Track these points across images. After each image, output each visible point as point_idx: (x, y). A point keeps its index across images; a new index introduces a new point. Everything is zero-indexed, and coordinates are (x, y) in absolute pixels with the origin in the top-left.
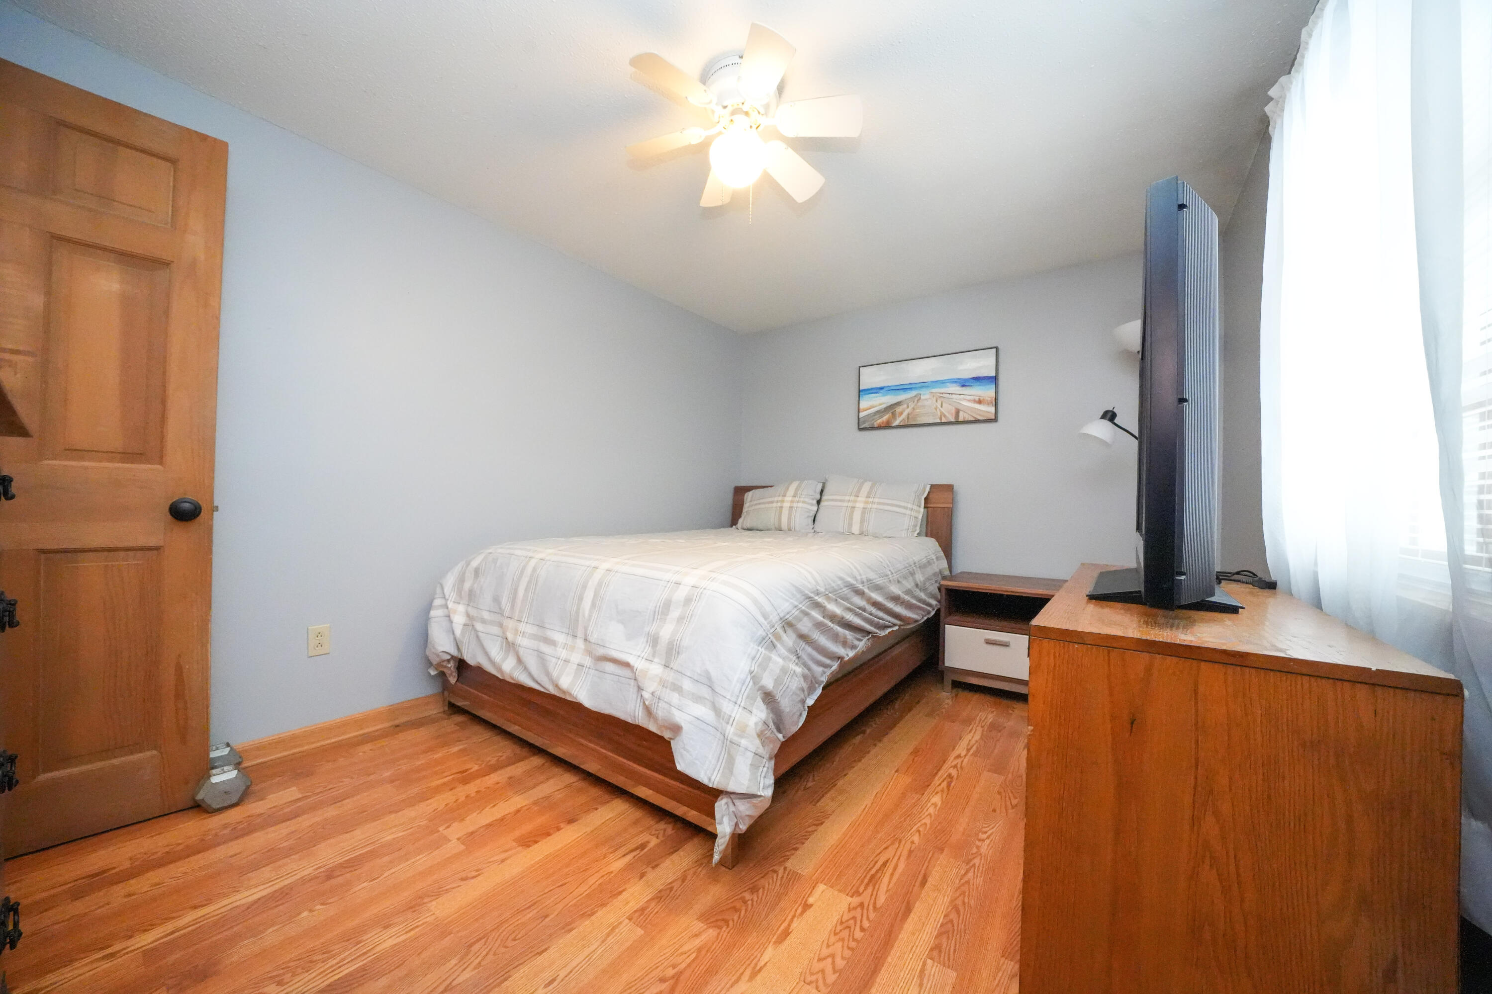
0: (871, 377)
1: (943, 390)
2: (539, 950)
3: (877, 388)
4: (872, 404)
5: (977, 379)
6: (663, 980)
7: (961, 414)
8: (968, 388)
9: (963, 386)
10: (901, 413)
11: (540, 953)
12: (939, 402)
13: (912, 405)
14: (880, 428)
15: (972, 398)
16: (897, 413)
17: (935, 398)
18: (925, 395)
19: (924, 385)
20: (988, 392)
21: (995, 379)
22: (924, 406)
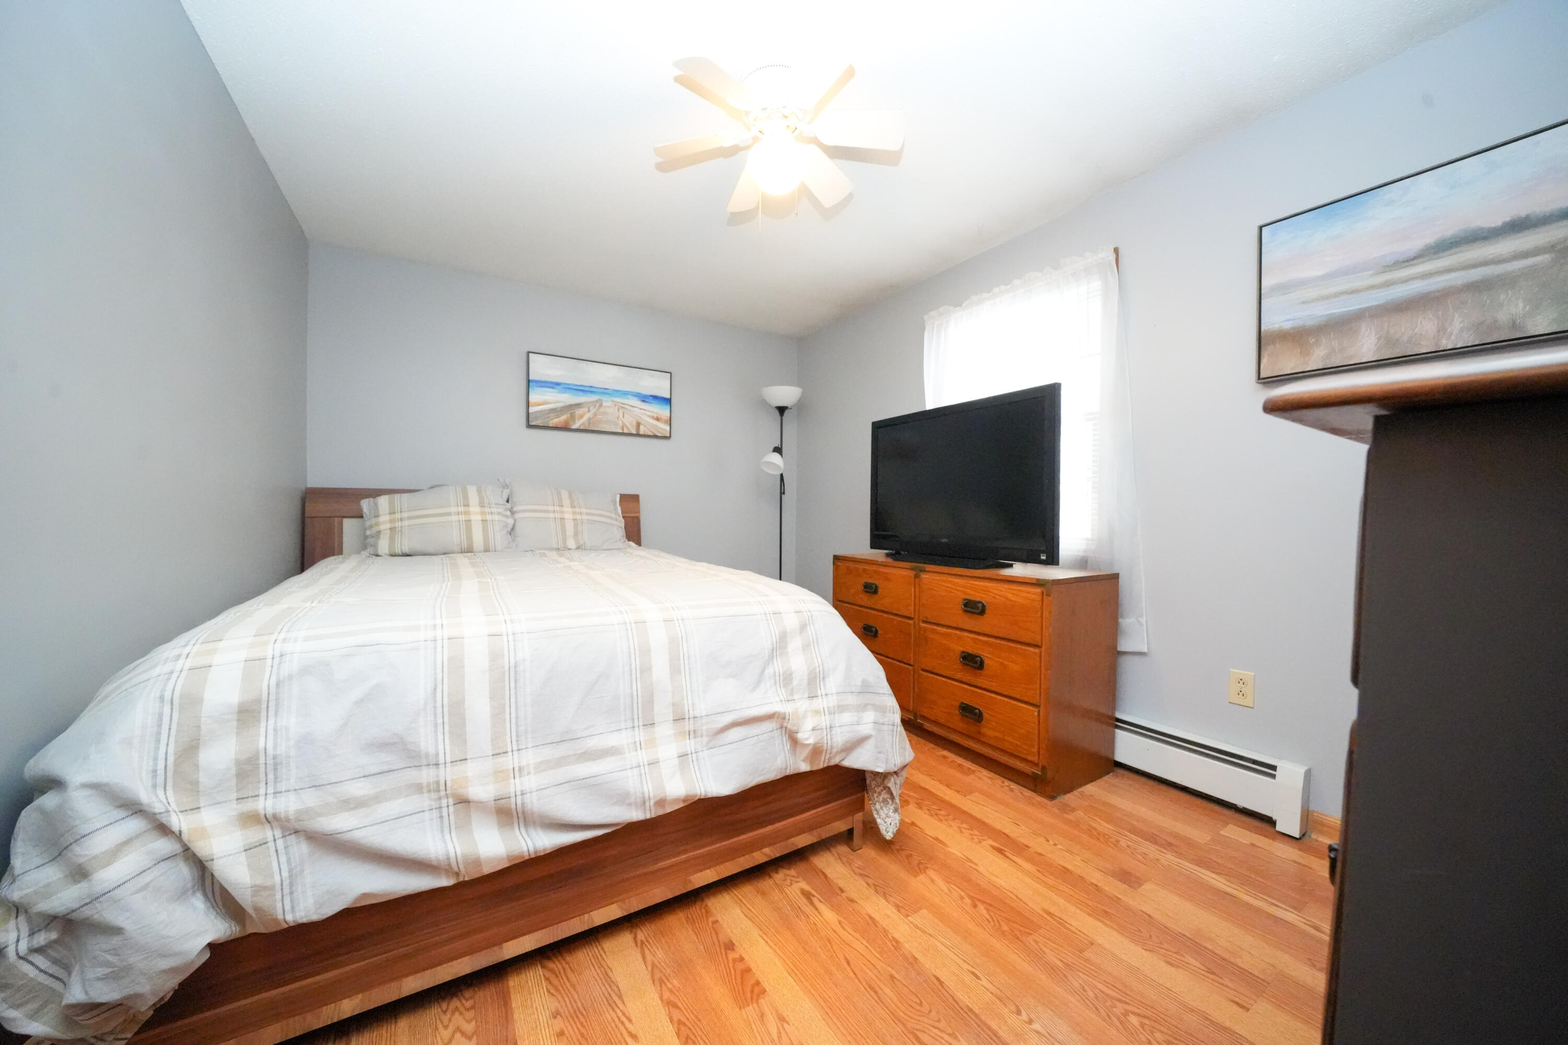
0: (542, 368)
1: (626, 401)
2: (937, 983)
3: (552, 383)
4: (543, 400)
5: (655, 398)
6: (975, 906)
7: (642, 428)
8: (647, 404)
9: (644, 401)
10: (581, 416)
11: (941, 983)
12: (621, 412)
13: (593, 410)
14: (555, 428)
15: (651, 414)
16: (577, 416)
17: (617, 408)
18: (607, 402)
19: (605, 391)
20: (664, 411)
21: (668, 401)
22: (605, 413)
